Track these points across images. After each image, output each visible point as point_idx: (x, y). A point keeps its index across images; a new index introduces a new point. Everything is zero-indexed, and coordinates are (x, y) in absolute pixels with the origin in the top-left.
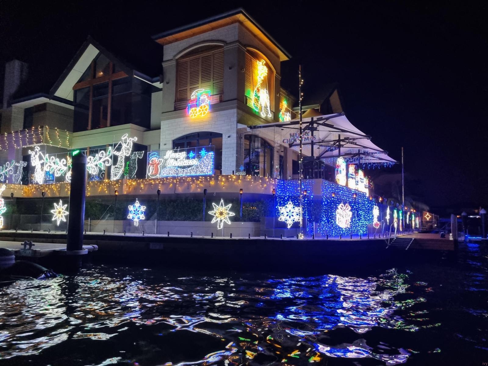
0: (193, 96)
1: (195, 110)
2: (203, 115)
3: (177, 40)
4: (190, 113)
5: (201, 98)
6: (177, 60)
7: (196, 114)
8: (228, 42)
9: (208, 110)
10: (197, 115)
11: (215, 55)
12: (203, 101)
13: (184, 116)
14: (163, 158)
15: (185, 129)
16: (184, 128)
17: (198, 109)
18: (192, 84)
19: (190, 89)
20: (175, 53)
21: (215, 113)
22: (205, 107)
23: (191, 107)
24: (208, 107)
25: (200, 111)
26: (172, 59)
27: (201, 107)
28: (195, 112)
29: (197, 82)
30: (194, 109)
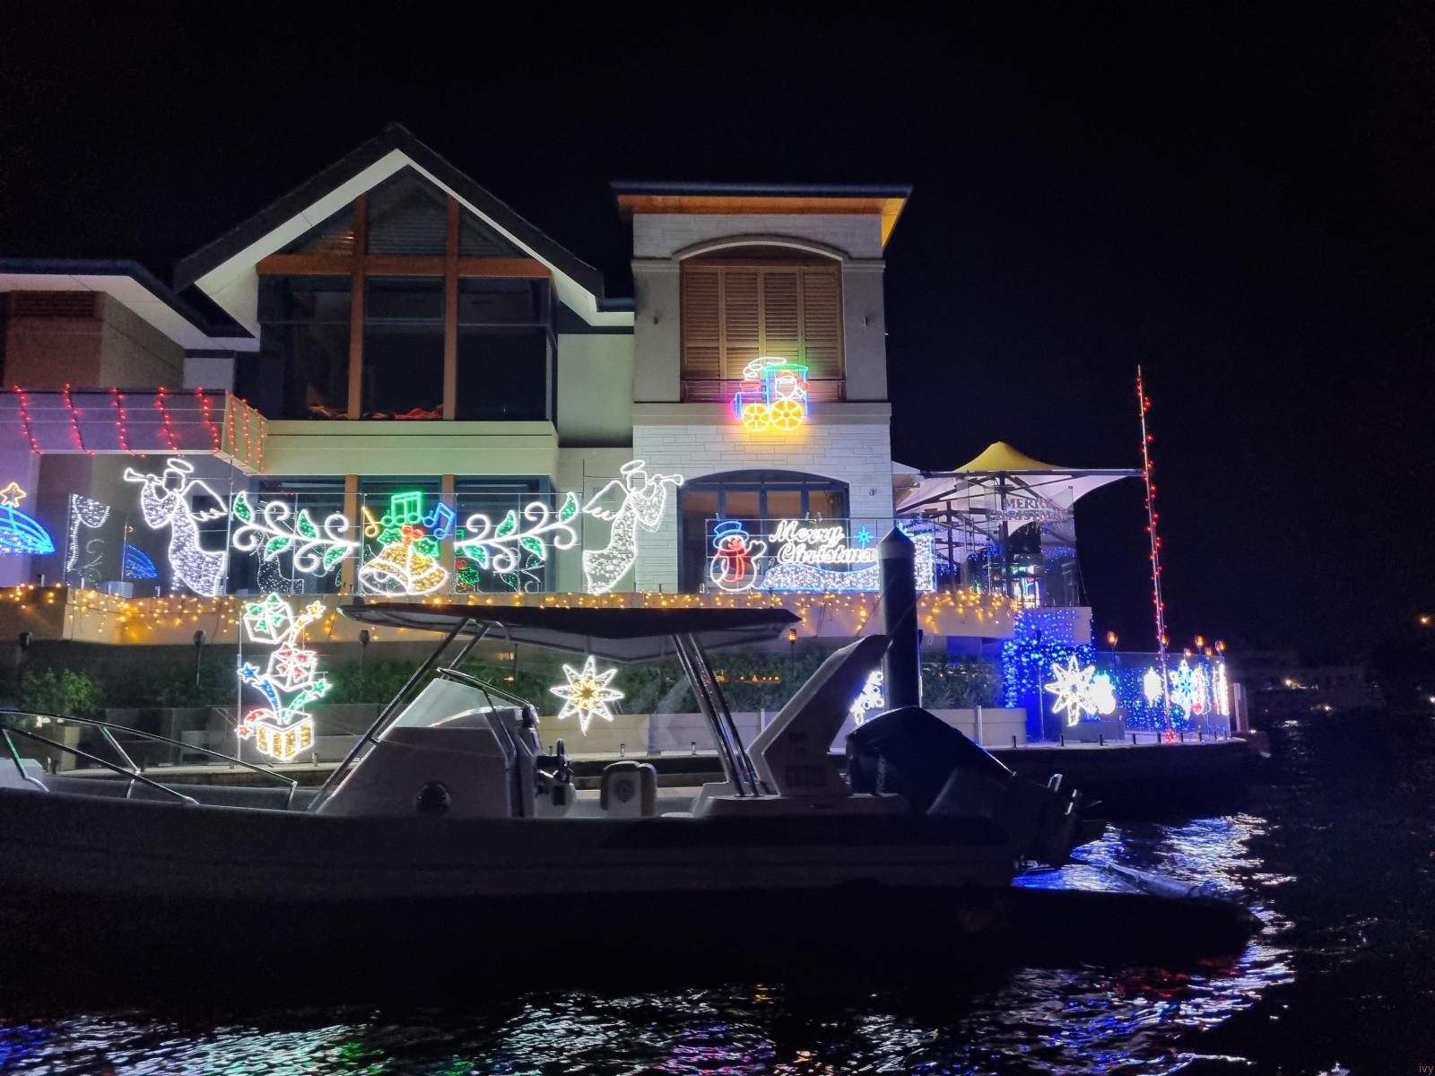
0: (748, 371)
1: (760, 410)
2: (787, 428)
3: (681, 210)
4: (743, 417)
5: (776, 380)
6: (681, 263)
7: (763, 421)
8: (855, 255)
9: (803, 417)
10: (767, 423)
11: (806, 277)
12: (786, 390)
13: (723, 420)
14: (766, 540)
15: (724, 458)
16: (722, 453)
17: (769, 409)
18: (733, 334)
19: (729, 349)
20: (677, 244)
21: (823, 426)
22: (791, 406)
23: (746, 400)
24: (802, 409)
25: (776, 415)
26: (669, 259)
27: (781, 406)
28: (761, 416)
29: (754, 336)
30: (755, 405)
